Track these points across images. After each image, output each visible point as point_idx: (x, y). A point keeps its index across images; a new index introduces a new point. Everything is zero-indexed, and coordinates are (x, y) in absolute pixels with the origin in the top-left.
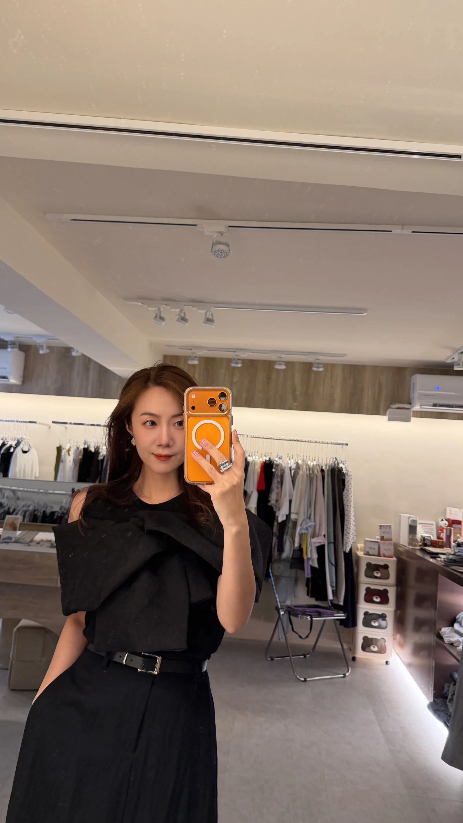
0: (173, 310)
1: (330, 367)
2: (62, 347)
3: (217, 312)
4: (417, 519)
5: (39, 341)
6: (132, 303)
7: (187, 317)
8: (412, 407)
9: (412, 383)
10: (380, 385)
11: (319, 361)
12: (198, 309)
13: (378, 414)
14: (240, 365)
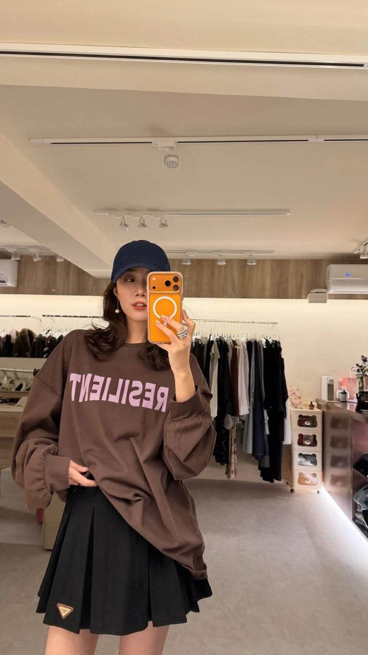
0: (135, 218)
1: (261, 262)
3: (170, 218)
4: (335, 379)
5: (33, 251)
6: (102, 214)
7: (146, 223)
8: (328, 291)
9: (327, 272)
11: (253, 257)
12: (154, 216)
13: (300, 298)
14: (189, 264)
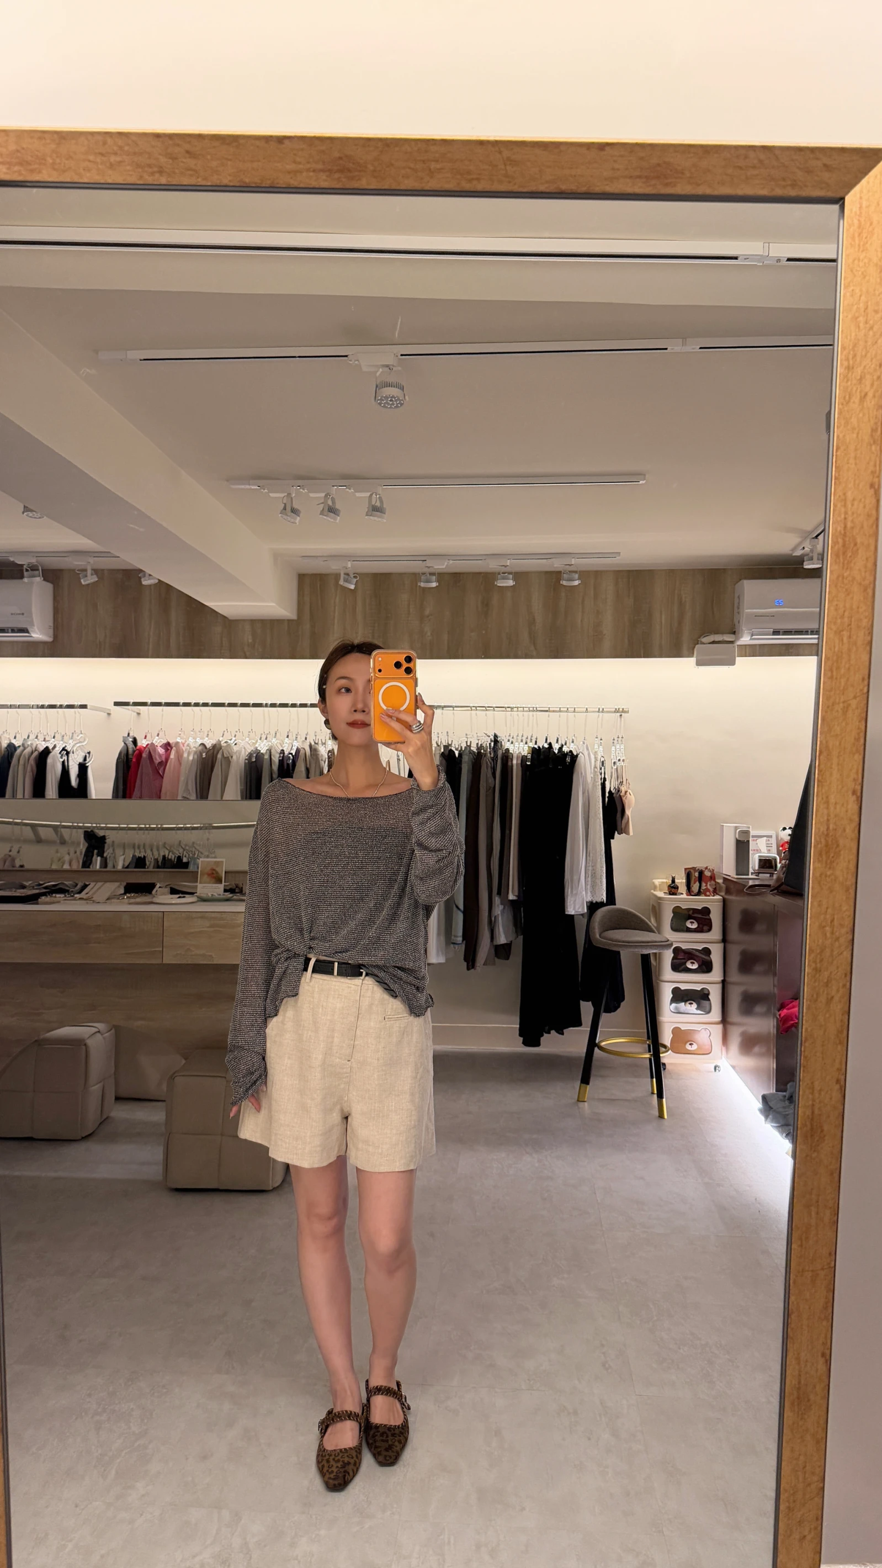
0: (312, 495)
1: (592, 577)
2: (118, 570)
3: (389, 495)
4: (751, 831)
5: (77, 563)
6: (243, 487)
7: (338, 506)
8: (738, 639)
9: (736, 596)
10: (681, 604)
11: (572, 568)
12: (356, 492)
13: (677, 654)
14: (434, 585)
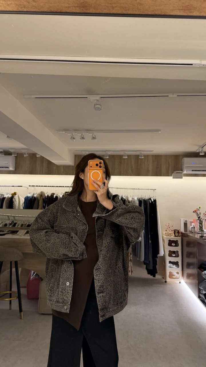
0: (78, 134)
1: (147, 156)
3: (97, 134)
4: (188, 220)
5: (23, 151)
6: (61, 132)
7: (84, 137)
8: (183, 172)
9: (182, 161)
10: (169, 163)
11: (142, 154)
12: (89, 133)
13: (168, 175)
14: (108, 157)
